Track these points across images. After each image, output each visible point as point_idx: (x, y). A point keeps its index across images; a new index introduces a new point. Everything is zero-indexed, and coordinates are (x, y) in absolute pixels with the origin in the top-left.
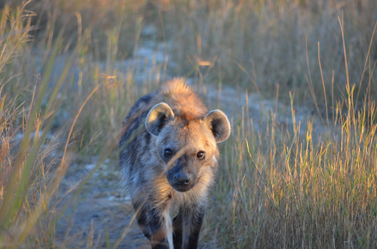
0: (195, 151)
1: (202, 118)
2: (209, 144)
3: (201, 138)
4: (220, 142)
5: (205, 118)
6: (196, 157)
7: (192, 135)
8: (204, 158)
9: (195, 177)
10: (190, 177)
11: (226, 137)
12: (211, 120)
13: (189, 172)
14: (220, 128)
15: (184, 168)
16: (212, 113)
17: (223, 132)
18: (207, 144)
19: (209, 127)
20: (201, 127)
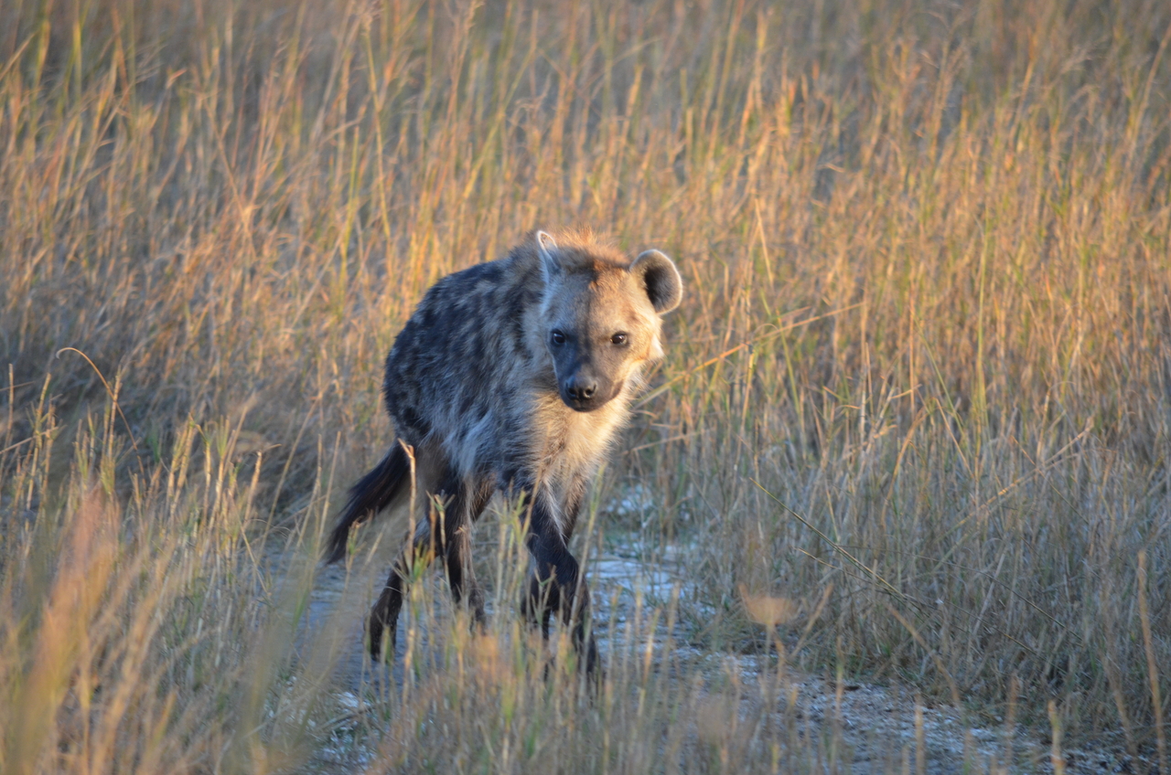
0: (607, 332)
1: (626, 268)
2: (638, 317)
3: (619, 307)
4: (664, 312)
5: (631, 268)
6: (609, 344)
7: (602, 300)
8: (628, 344)
9: (607, 382)
10: (592, 383)
11: (673, 303)
12: (644, 271)
13: (595, 374)
14: (661, 286)
15: (583, 366)
16: (645, 257)
17: (669, 294)
18: (633, 318)
19: (640, 284)
20: (623, 285)
